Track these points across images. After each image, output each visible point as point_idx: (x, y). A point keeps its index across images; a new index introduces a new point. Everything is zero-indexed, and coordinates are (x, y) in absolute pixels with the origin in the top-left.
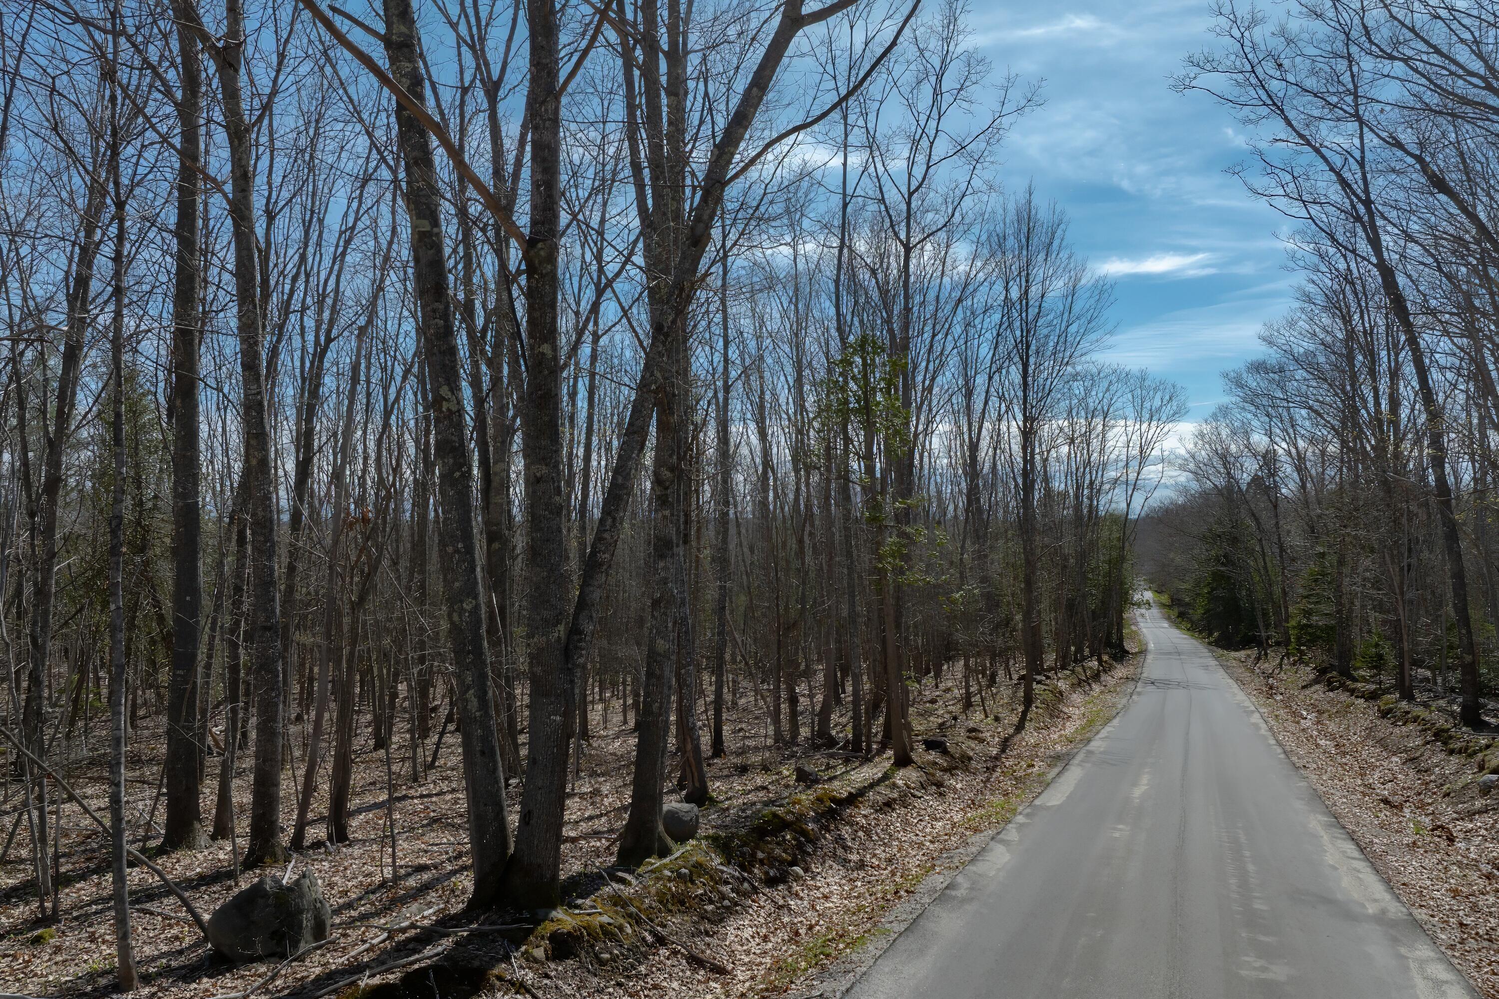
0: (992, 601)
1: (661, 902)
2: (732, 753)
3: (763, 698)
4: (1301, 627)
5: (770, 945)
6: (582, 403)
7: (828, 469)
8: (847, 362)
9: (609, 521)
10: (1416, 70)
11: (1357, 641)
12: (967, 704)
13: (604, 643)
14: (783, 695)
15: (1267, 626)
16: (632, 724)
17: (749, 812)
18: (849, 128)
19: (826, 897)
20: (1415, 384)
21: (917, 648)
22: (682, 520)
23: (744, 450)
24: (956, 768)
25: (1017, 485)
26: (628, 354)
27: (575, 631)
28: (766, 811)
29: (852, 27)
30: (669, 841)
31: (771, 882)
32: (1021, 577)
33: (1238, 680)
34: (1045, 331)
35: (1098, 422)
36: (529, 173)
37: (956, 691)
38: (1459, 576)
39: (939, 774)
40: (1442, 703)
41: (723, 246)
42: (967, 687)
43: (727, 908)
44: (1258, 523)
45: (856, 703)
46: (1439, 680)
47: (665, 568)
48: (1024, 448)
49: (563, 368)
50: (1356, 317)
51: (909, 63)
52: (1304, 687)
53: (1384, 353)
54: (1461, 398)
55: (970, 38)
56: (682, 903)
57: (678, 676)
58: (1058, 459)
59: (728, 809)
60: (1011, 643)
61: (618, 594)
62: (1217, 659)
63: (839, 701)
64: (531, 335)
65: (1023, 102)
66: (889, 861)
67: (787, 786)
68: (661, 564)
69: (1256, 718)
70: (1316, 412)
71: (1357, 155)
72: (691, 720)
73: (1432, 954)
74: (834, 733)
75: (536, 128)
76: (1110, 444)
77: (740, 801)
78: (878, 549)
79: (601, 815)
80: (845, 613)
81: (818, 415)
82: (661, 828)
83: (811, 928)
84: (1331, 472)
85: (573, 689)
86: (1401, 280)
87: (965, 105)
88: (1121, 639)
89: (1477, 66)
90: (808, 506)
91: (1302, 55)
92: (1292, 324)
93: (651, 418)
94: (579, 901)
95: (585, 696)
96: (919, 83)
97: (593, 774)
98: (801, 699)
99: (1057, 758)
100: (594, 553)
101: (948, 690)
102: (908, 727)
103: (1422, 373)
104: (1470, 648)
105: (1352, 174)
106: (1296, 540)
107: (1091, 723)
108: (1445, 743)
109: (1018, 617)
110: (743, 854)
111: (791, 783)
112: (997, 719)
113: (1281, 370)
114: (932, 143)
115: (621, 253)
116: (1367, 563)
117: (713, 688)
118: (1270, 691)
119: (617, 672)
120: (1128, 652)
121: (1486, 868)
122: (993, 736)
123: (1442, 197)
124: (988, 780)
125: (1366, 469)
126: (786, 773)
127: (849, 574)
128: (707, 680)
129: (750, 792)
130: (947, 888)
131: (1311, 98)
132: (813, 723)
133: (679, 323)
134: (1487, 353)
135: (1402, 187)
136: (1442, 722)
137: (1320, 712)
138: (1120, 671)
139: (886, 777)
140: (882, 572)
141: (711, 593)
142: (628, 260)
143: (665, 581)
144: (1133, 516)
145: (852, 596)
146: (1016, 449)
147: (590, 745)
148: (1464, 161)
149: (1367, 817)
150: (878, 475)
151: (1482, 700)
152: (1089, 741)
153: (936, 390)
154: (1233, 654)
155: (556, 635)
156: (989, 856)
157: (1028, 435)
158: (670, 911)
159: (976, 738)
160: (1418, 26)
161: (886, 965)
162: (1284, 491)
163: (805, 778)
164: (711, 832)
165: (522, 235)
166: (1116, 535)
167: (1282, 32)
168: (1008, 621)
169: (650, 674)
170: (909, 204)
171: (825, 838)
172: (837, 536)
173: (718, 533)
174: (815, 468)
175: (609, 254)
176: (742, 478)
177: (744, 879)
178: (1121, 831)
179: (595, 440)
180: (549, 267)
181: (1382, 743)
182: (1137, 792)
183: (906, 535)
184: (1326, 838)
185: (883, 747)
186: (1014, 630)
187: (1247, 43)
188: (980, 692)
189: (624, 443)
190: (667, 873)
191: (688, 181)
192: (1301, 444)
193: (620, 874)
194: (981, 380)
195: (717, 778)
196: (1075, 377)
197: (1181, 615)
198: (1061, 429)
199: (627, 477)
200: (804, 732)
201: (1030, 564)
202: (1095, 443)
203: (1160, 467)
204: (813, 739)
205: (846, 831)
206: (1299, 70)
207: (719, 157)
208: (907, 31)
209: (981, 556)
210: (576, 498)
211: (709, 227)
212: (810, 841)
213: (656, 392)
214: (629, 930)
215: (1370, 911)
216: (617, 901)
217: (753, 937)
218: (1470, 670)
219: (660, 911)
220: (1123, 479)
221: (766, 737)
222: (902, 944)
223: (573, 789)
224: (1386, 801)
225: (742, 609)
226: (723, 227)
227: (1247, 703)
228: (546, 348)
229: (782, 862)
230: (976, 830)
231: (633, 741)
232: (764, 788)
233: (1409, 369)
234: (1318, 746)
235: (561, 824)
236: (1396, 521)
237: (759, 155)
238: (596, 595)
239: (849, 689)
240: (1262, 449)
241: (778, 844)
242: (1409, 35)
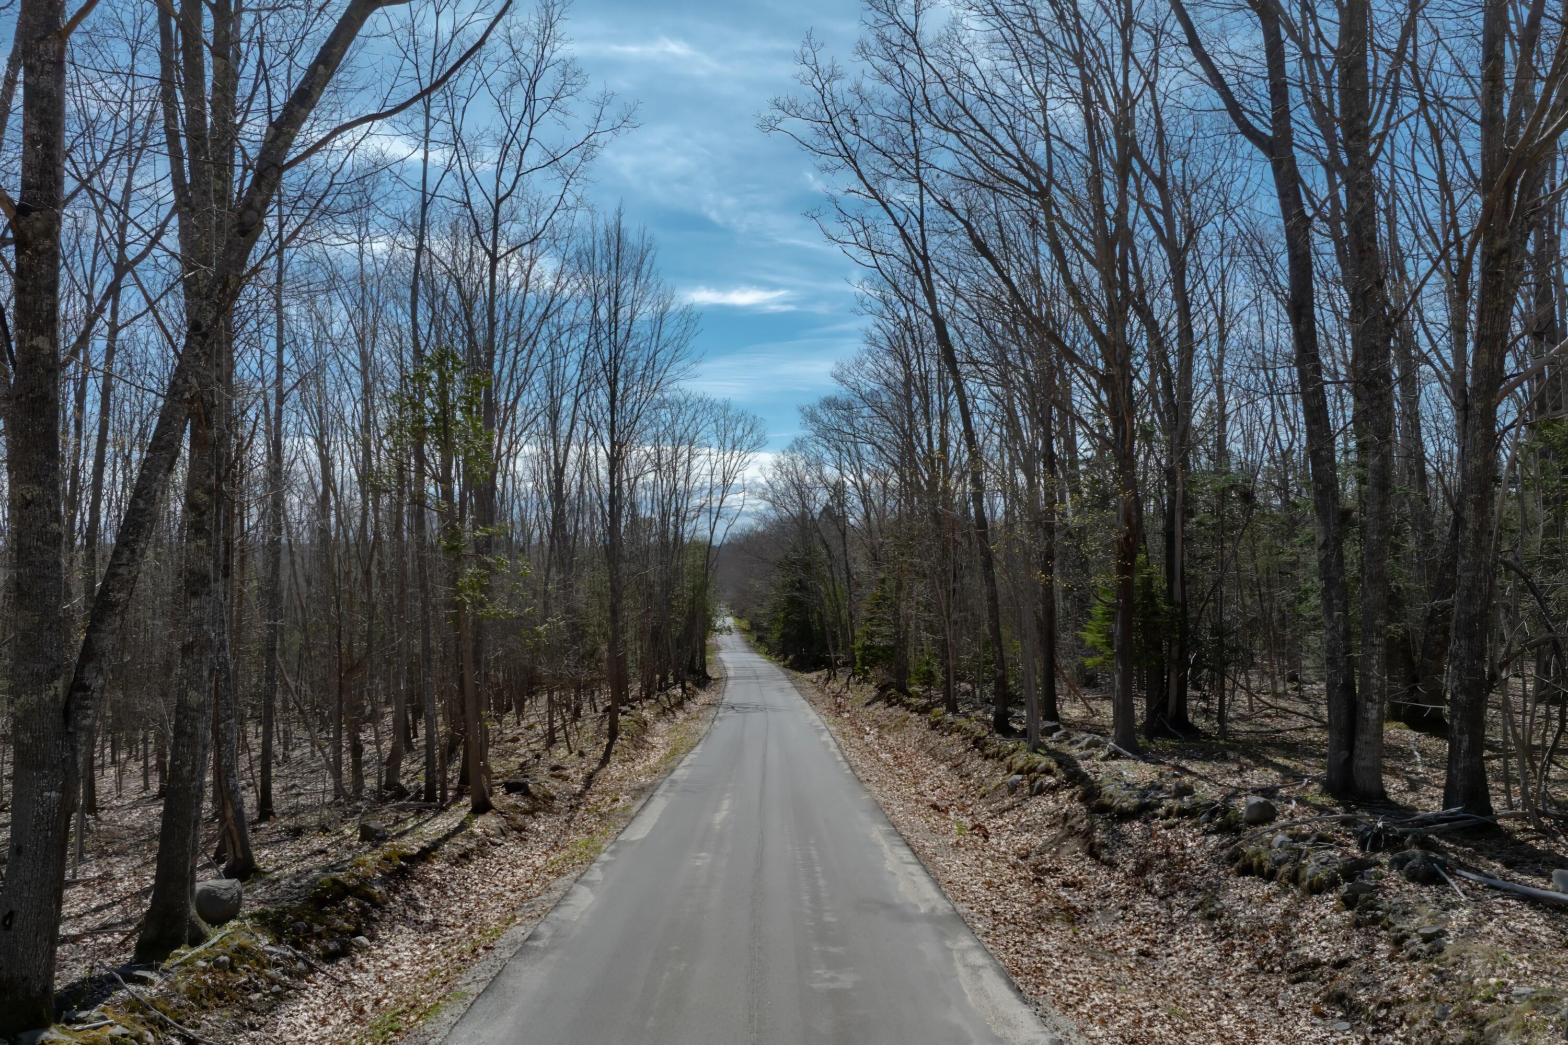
0: (577, 631)
1: (192, 998)
2: (283, 814)
3: (320, 749)
4: (866, 648)
5: (330, 1028)
6: (92, 407)
7: (401, 493)
8: (421, 378)
9: (127, 554)
10: (965, 144)
11: (912, 660)
12: (551, 740)
13: (120, 694)
14: (345, 743)
15: (836, 647)
16: (155, 789)
17: (304, 881)
18: (431, 122)
19: (395, 966)
20: (961, 426)
21: (498, 684)
22: (222, 549)
23: (299, 466)
24: (539, 809)
25: (603, 513)
26: (153, 351)
27: (78, 687)
28: (325, 878)
29: (438, 14)
30: (205, 926)
31: (331, 957)
32: (607, 604)
33: (811, 701)
34: (632, 355)
35: (683, 449)
36: (20, 122)
37: (539, 727)
38: (993, 598)
39: (520, 817)
40: (979, 713)
41: (280, 236)
42: (551, 722)
43: (277, 994)
44: (829, 552)
45: (429, 747)
46: (978, 692)
47: (201, 608)
48: (612, 473)
49: (65, 364)
50: (914, 361)
51: (499, 63)
52: (868, 704)
53: (936, 396)
54: (996, 441)
55: (567, 47)
56: (220, 996)
57: (216, 732)
58: (644, 485)
59: (278, 880)
60: (596, 675)
61: (137, 633)
62: (791, 680)
63: (410, 748)
64: (19, 324)
65: (618, 122)
66: (466, 916)
67: (350, 848)
68: (195, 603)
69: (826, 737)
70: (880, 448)
71: (918, 214)
72: (231, 781)
73: (971, 943)
74: (403, 782)
75: (30, 70)
76: (694, 473)
77: (294, 869)
78: (456, 580)
79: (114, 904)
80: (418, 650)
81: (390, 432)
82: (193, 911)
83: (377, 1002)
84: (891, 503)
85: (74, 756)
86: (950, 331)
87: (559, 115)
88: (704, 665)
89: (1011, 148)
90: (377, 535)
91: (873, 113)
92: (860, 364)
93: (183, 431)
94: (82, 1014)
95: (92, 759)
96: (512, 85)
97: (102, 854)
98: (367, 747)
99: (642, 790)
100: (104, 591)
101: (530, 727)
102: (487, 770)
103: (966, 416)
104: (1002, 663)
105: (913, 231)
106: (861, 567)
107: (674, 752)
108: (982, 750)
109: (604, 647)
110: (296, 931)
111: (354, 843)
112: (581, 754)
113: (850, 408)
114: (523, 151)
115: (146, 233)
116: (921, 587)
117: (260, 740)
118: (839, 709)
119: (135, 729)
120: (709, 678)
121: (1012, 859)
122: (577, 773)
123: (984, 260)
124: (572, 818)
125: (920, 501)
126: (348, 832)
127: (424, 608)
128: (253, 733)
129: (305, 857)
130: (529, 939)
131: (881, 156)
132: (380, 773)
133: (222, 323)
134: (1016, 401)
135: (954, 247)
136: (979, 730)
137: (881, 727)
138: (703, 697)
139: (462, 826)
140: (459, 606)
141: (258, 630)
142: (155, 241)
143: (199, 624)
144: (716, 543)
145: (426, 631)
146: (604, 474)
147: (98, 819)
148: (1001, 230)
149: (919, 822)
150: (457, 499)
151: (1010, 709)
152: (673, 770)
153: (520, 409)
154: (806, 676)
155: (52, 693)
156: (573, 900)
157: (615, 462)
158: (205, 1007)
159: (558, 777)
160: (968, 105)
161: (463, 1032)
162: (851, 520)
163: (369, 835)
164: (257, 909)
165: (10, 201)
166: (699, 563)
167: (857, 90)
168: (593, 652)
169: (179, 731)
170: (496, 211)
171: (394, 901)
172: (410, 566)
173: (266, 566)
174: (386, 491)
175: (132, 232)
176: (296, 500)
177: (298, 958)
178: (703, 859)
179: (109, 450)
180: (48, 243)
181: (932, 753)
182: (718, 818)
183: (488, 566)
184: (886, 847)
185: (460, 794)
186: (600, 660)
187: (827, 95)
188: (564, 726)
189: (147, 460)
190: (202, 964)
191: (238, 160)
192: (866, 476)
193: (138, 973)
194: (567, 402)
195: (263, 845)
196: (662, 404)
197: (760, 639)
198: (649, 456)
199: (151, 500)
200: (370, 783)
201: (615, 591)
202: (681, 470)
203: (741, 495)
204: (379, 790)
205: (417, 890)
206: (871, 127)
207: (276, 137)
208: (499, 27)
209: (565, 586)
210: (82, 520)
211: (262, 214)
212: (376, 905)
213: (191, 401)
214: (150, 1038)
215: (922, 911)
216: (135, 1006)
217: (309, 1023)
218: (1001, 683)
219: (191, 1009)
220: (707, 506)
221: (324, 792)
222: (479, 1008)
223: (74, 876)
224: (935, 807)
225: (296, 648)
226: (280, 216)
227: (818, 723)
228: (41, 342)
229: (343, 932)
230: (559, 874)
231: (157, 809)
232: (321, 852)
233: (956, 413)
234: (879, 760)
235: (58, 920)
236: (944, 549)
237: (324, 141)
238: (107, 642)
239: (422, 732)
240: (832, 481)
241: (339, 913)
242: (961, 112)
